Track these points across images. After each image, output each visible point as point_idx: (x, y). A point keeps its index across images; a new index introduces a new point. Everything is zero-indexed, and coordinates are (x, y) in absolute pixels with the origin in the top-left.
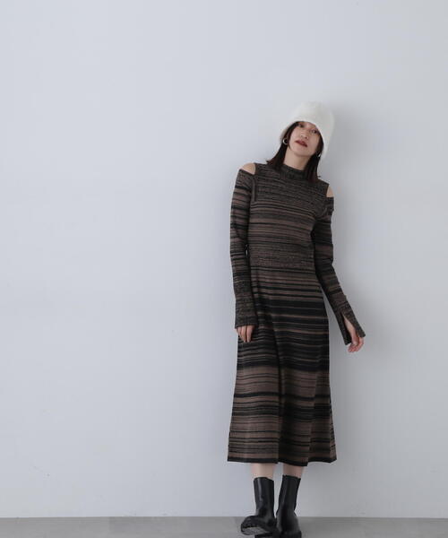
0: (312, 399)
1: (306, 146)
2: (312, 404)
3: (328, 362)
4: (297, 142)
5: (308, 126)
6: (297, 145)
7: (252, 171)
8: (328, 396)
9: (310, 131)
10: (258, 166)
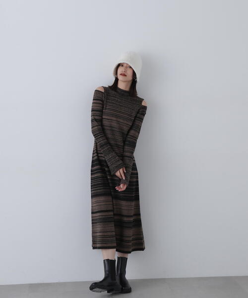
0: (131, 216)
1: (126, 76)
2: (132, 219)
3: (139, 196)
4: (121, 74)
5: (125, 65)
6: (121, 76)
7: (103, 91)
8: (140, 215)
9: (126, 67)
10: (105, 88)
